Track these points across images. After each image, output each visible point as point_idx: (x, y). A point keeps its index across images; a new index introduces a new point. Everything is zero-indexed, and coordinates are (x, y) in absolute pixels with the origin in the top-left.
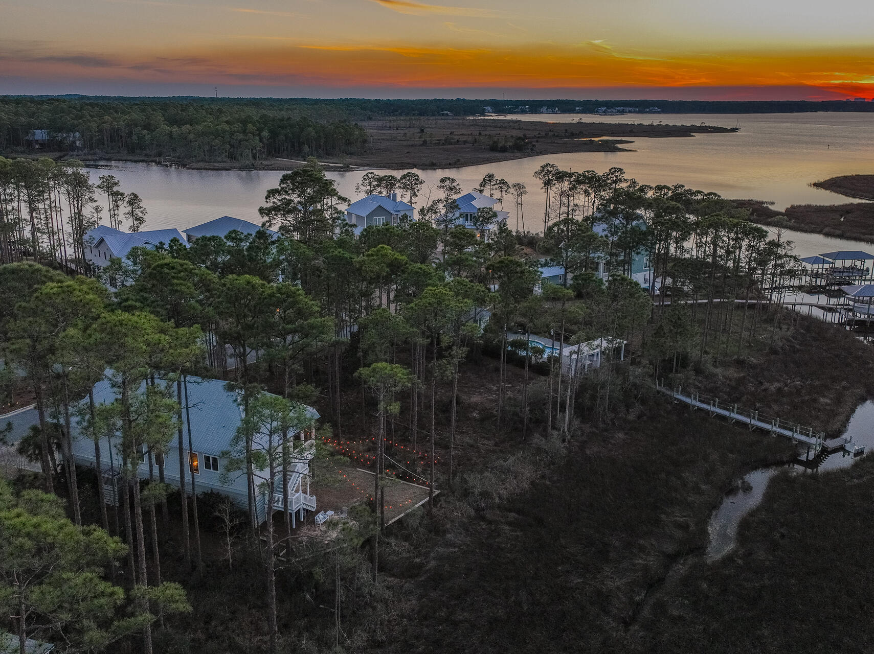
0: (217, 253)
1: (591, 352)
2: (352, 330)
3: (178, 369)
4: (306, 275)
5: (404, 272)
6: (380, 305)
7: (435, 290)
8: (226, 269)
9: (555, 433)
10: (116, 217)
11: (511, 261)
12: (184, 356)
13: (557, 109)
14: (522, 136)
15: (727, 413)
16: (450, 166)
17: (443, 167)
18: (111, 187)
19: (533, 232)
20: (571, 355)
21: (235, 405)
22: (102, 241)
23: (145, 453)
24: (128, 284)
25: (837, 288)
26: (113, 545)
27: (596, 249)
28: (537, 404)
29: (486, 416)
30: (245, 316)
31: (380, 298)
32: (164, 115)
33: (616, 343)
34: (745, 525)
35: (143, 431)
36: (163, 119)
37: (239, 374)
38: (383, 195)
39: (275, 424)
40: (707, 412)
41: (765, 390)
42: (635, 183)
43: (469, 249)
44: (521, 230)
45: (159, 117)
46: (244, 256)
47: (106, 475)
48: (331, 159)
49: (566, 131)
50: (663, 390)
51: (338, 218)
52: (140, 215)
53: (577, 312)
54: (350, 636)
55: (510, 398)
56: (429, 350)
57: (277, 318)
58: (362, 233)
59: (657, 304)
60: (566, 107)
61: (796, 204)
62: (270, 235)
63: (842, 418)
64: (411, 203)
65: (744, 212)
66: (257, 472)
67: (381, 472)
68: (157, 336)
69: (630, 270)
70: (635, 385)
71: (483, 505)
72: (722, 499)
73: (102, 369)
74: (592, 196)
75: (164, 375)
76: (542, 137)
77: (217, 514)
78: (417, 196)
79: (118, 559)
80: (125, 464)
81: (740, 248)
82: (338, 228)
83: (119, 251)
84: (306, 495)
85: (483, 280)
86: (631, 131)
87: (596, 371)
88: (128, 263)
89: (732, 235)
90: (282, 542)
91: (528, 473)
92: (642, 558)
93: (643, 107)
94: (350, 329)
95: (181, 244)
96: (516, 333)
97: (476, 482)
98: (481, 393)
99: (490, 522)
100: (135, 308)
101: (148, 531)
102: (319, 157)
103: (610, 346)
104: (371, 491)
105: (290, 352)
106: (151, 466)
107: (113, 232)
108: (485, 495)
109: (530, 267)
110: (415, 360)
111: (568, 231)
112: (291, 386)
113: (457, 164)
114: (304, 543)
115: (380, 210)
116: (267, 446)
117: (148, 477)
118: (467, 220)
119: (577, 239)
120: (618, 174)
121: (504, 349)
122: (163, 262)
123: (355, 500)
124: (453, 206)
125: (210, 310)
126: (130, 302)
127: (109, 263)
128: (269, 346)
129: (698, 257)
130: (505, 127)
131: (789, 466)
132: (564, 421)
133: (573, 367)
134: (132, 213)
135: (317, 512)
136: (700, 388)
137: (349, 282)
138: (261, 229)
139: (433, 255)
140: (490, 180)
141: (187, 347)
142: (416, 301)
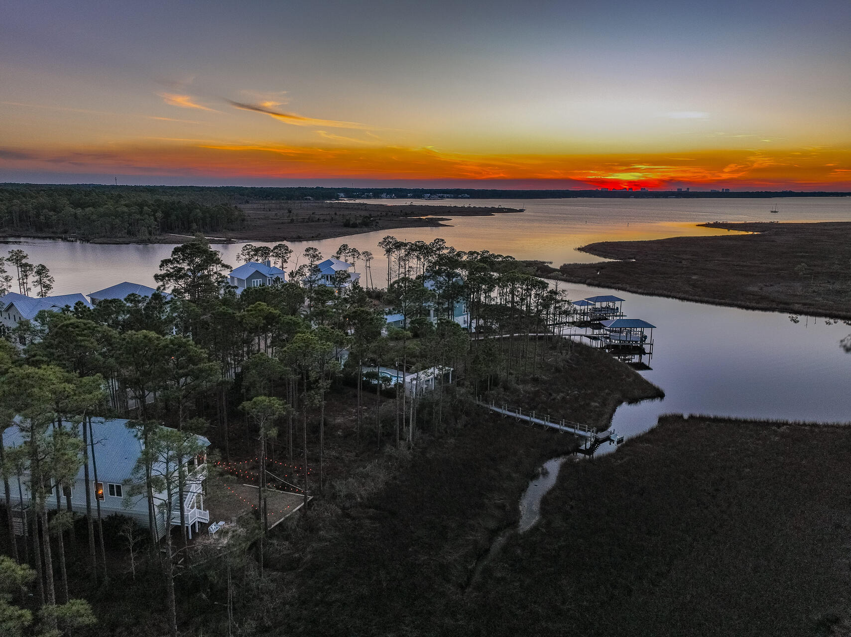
0: (118, 313)
1: (427, 378)
2: (237, 371)
3: (83, 413)
4: (196, 328)
5: (277, 323)
6: (259, 350)
7: (303, 336)
8: (126, 326)
9: (402, 443)
10: (25, 285)
11: (363, 311)
12: (89, 400)
13: (394, 195)
14: (368, 215)
15: (528, 418)
16: (312, 238)
17: (308, 240)
18: (21, 260)
19: (379, 288)
20: (412, 381)
21: (136, 439)
22: (12, 305)
23: (53, 487)
24: (36, 342)
25: (598, 322)
26: (21, 572)
27: (427, 300)
28: (388, 422)
29: (348, 434)
30: (143, 364)
31: (259, 345)
32: (69, 200)
33: (445, 371)
34: (544, 501)
35: (50, 468)
36: (68, 202)
37: (139, 412)
38: (259, 262)
39: (171, 453)
40: (514, 418)
41: (554, 399)
42: (453, 250)
43: (330, 303)
44: (370, 287)
45: (64, 201)
46: (141, 314)
47: (16, 510)
48: (215, 234)
49: (401, 211)
50: (481, 403)
51: (222, 282)
52: (48, 282)
53: (414, 348)
54: (241, 625)
55: (366, 418)
56: (300, 383)
57: (171, 365)
58: (242, 293)
59: (474, 339)
60: (400, 193)
61: (567, 263)
62: (164, 297)
63: (607, 416)
64: (283, 268)
65: (531, 270)
66: (157, 495)
67: (263, 486)
68: (63, 385)
69: (453, 315)
70: (460, 401)
71: (347, 505)
72: (528, 483)
73: (11, 417)
74: (422, 260)
75: (71, 418)
76: (383, 216)
77: (121, 533)
78: (287, 262)
79: (26, 584)
80: (34, 498)
81: (530, 296)
82: (223, 289)
83: (27, 314)
84: (200, 511)
85: (342, 326)
86: (449, 212)
87: (431, 392)
88: (37, 325)
89: (524, 286)
90: (180, 552)
91: (382, 476)
92: (471, 535)
93: (456, 194)
94: (235, 370)
95: (85, 307)
96: (369, 366)
97: (341, 487)
98: (343, 416)
99: (353, 519)
100: (42, 362)
101: (56, 555)
102: (206, 233)
103: (441, 373)
104: (256, 502)
105: (183, 392)
106: (58, 498)
107: (23, 297)
108: (350, 496)
109: (377, 315)
110: (289, 392)
111: (405, 287)
112: (185, 420)
113: (318, 237)
114: (199, 551)
115: (257, 274)
116: (164, 473)
117: (56, 508)
118: (327, 280)
119: (413, 293)
120: (441, 243)
121: (360, 379)
122: (68, 322)
123: (243, 510)
124: (315, 270)
125: (112, 361)
126: (38, 358)
127: (18, 325)
128: (166, 388)
129: (501, 303)
130: (355, 209)
131: (574, 454)
132: (409, 432)
133: (414, 390)
134: (40, 282)
135: (210, 523)
136: (508, 400)
137: (232, 332)
138: (157, 292)
139: (302, 308)
140: (344, 249)
141: (91, 393)
142: (289, 345)
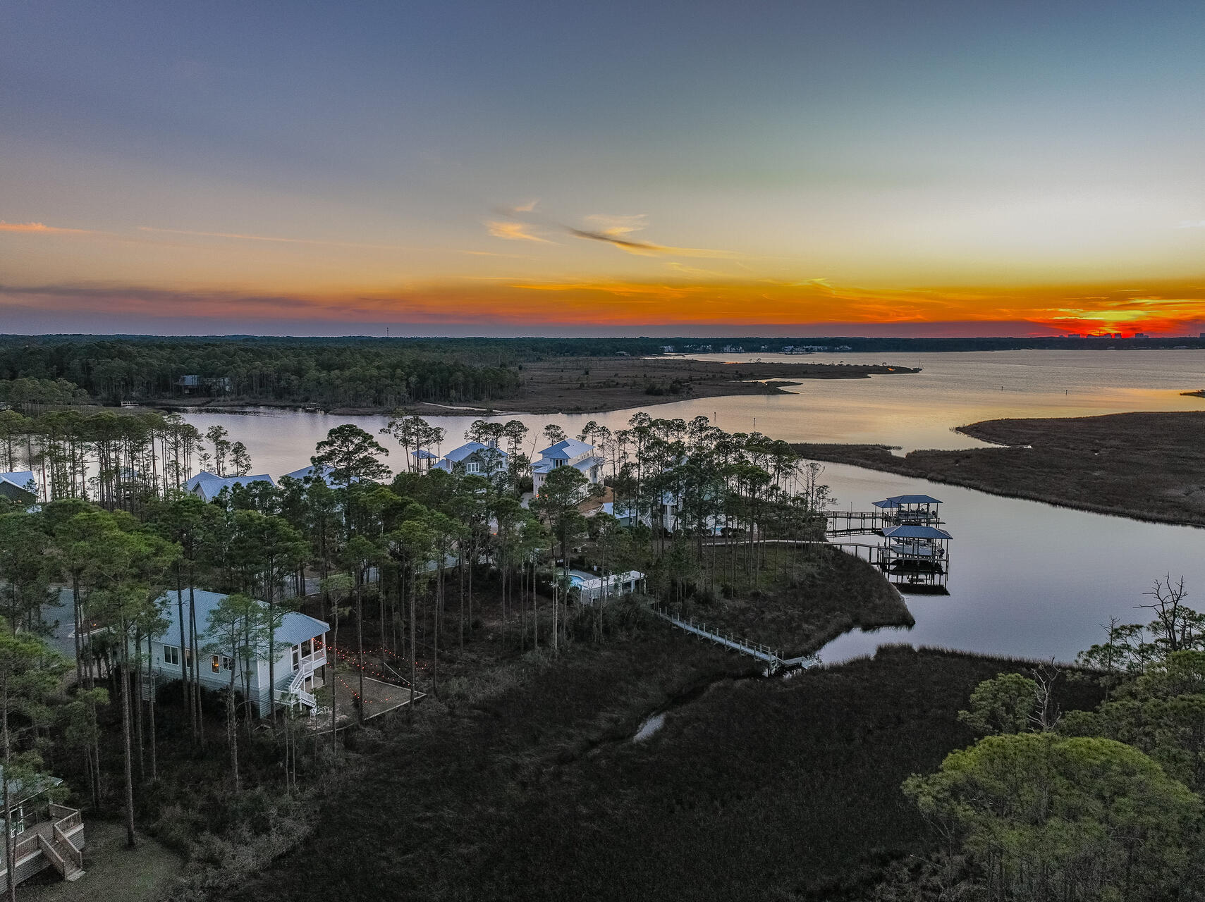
14: (686, 378)
16: (596, 410)
49: (737, 372)
52: (244, 462)
76: (707, 379)
93: (832, 345)
102: (468, 402)
115: (474, 457)
130: (676, 369)
134: (237, 461)
